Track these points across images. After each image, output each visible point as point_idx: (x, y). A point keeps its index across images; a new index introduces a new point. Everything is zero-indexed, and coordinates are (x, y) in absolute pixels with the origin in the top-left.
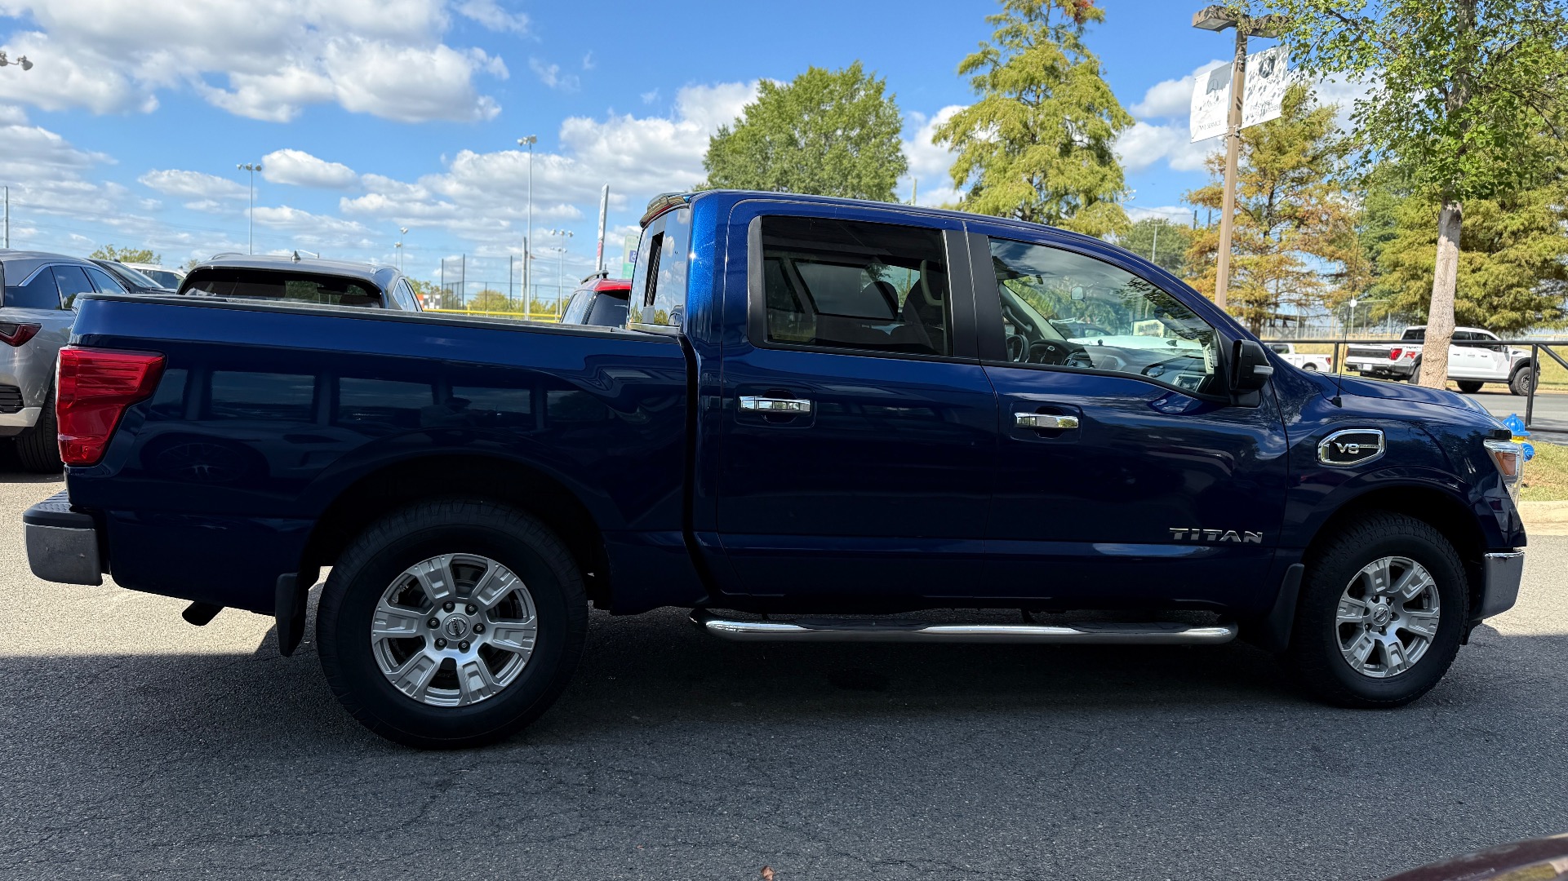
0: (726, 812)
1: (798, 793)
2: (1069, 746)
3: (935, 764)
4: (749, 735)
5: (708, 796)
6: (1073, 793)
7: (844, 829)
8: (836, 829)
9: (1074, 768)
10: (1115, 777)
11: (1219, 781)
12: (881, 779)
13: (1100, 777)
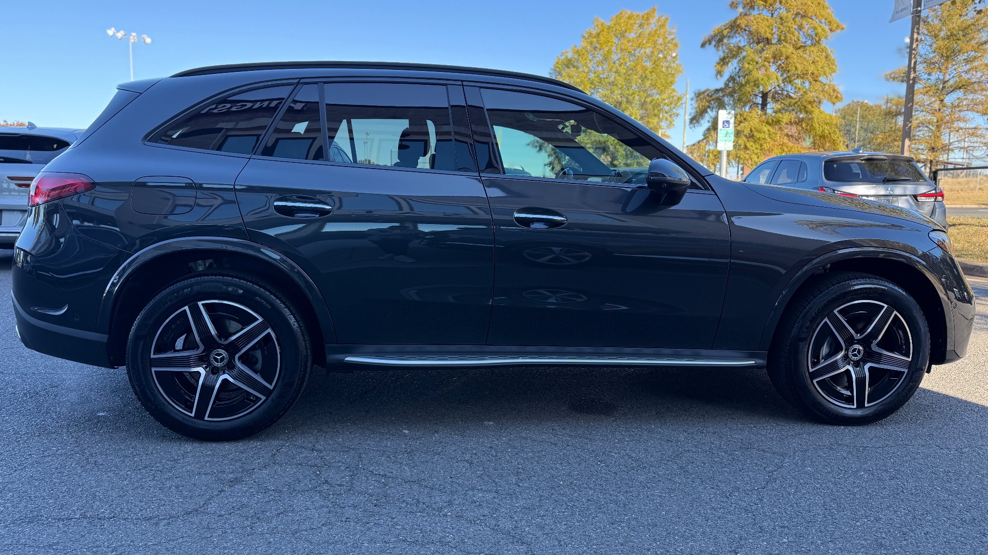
0: (450, 514)
1: (517, 498)
2: (764, 465)
3: (641, 478)
4: (491, 448)
5: (439, 499)
6: (763, 507)
7: (547, 534)
8: (541, 533)
9: (767, 484)
10: (804, 493)
11: (902, 501)
12: (591, 489)
13: (789, 494)
